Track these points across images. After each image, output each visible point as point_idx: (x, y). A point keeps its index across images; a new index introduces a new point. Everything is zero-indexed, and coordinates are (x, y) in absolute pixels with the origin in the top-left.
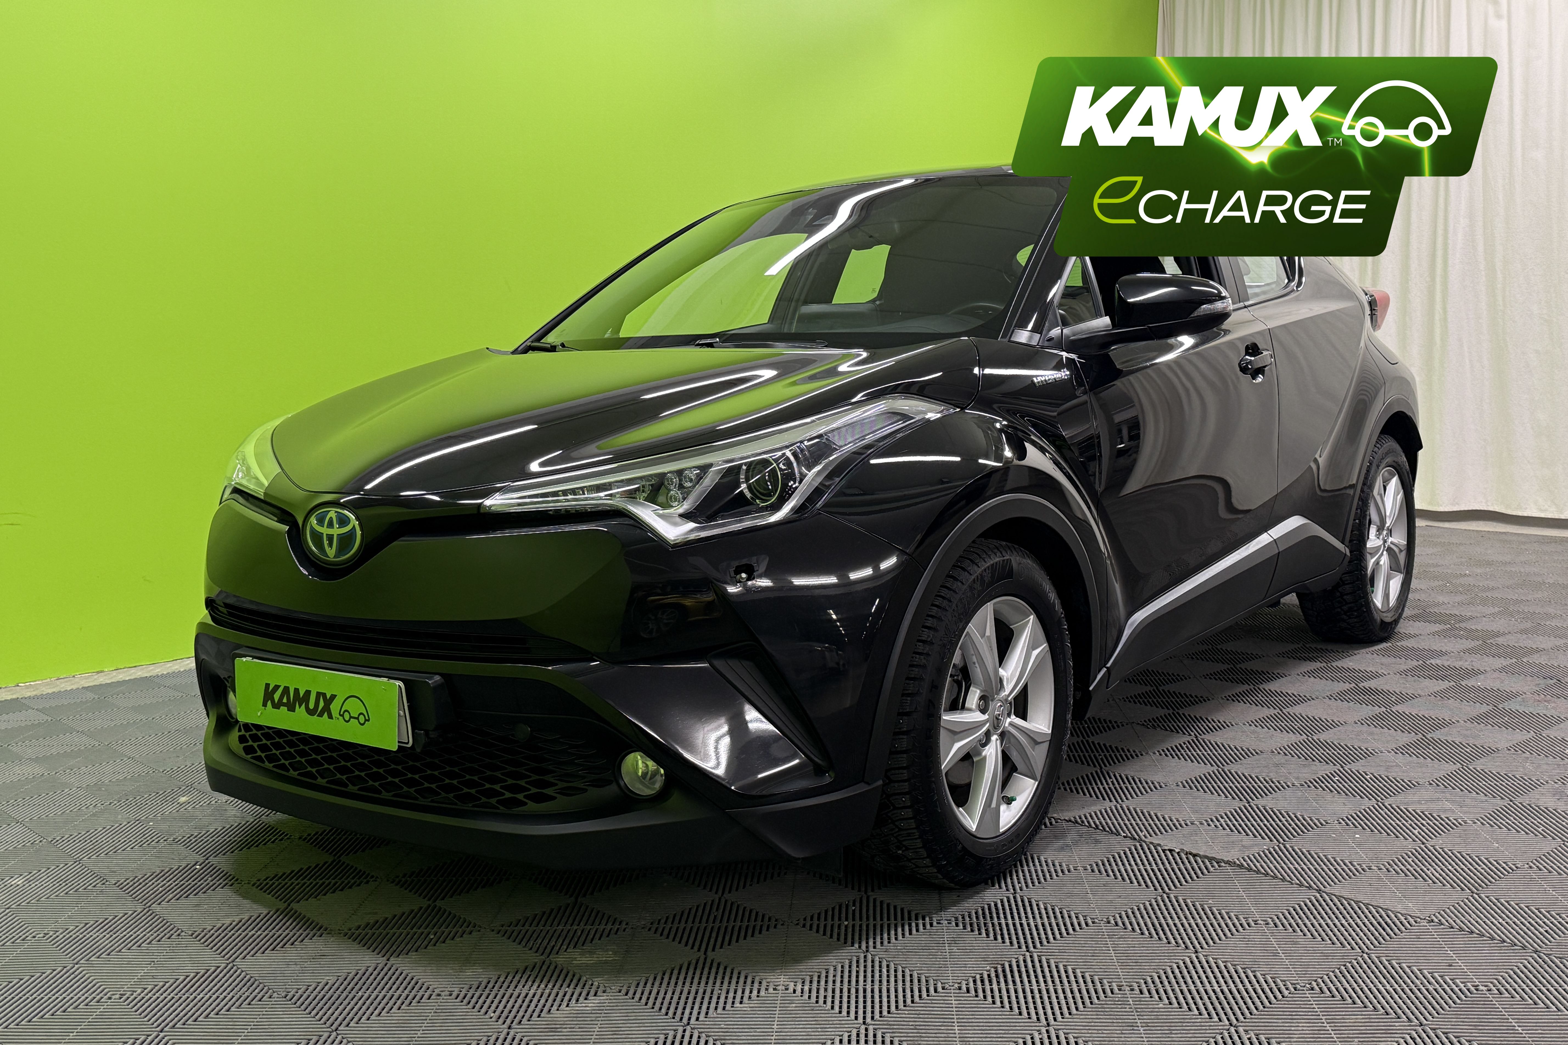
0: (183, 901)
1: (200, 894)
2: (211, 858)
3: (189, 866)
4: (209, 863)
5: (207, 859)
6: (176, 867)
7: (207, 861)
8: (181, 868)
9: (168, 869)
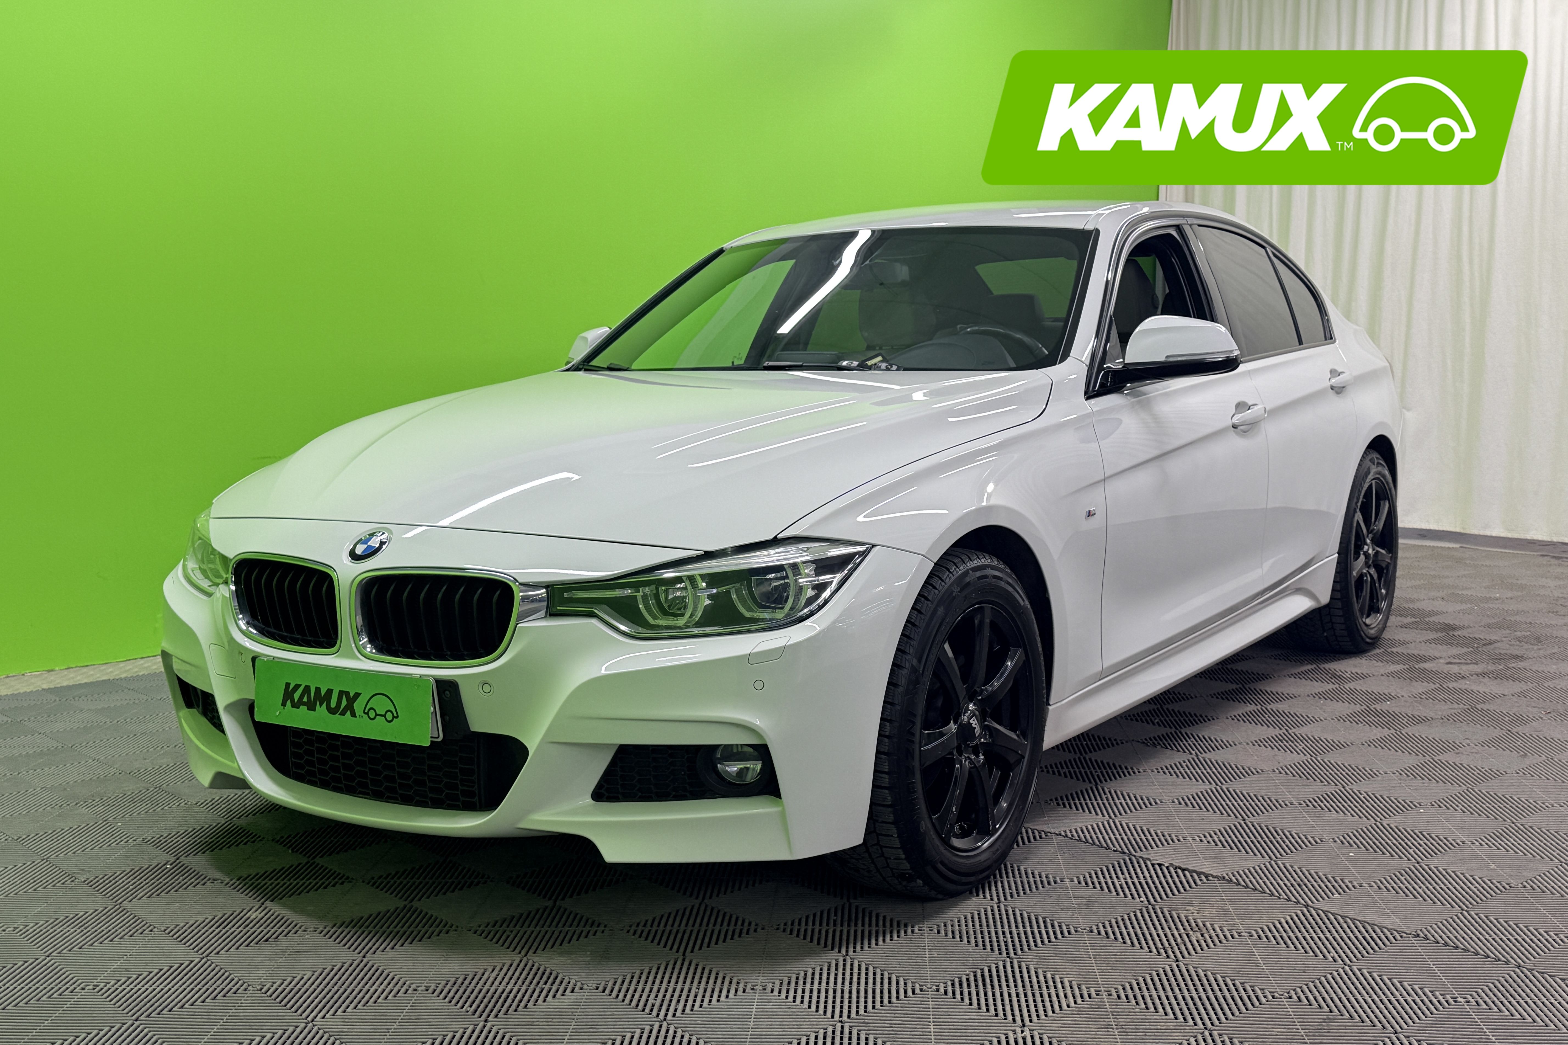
0: (154, 899)
1: (171, 892)
2: (182, 858)
3: (160, 866)
4: (180, 863)
5: (178, 859)
6: (147, 866)
7: (178, 861)
8: (151, 867)
9: (138, 868)
